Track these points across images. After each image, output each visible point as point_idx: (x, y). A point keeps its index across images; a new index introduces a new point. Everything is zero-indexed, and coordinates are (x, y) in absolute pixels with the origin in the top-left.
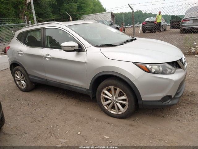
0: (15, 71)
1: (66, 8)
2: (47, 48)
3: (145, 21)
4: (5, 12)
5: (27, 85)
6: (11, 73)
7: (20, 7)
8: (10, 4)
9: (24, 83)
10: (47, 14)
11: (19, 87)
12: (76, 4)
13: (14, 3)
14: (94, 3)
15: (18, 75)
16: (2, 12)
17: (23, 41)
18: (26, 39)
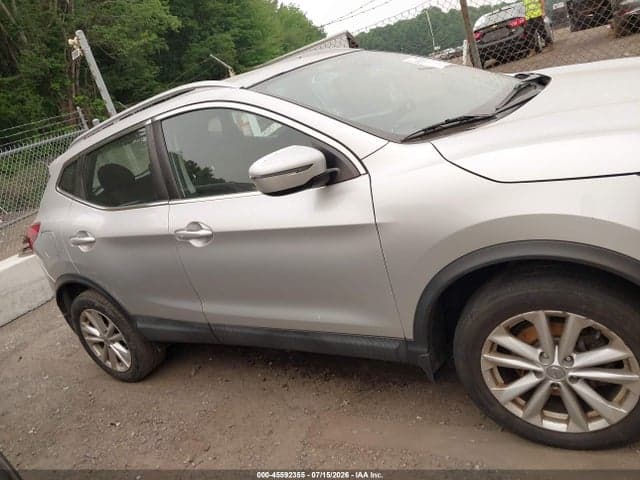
0: (79, 313)
1: (201, 54)
2: (183, 198)
3: (475, 29)
4: (13, 112)
5: (135, 357)
6: (64, 320)
7: (56, 86)
8: (25, 84)
9: (120, 352)
10: (144, 88)
11: (105, 368)
12: (227, 36)
13: (35, 78)
14: (281, 19)
15: (91, 325)
16: (5, 115)
17: (83, 192)
18: (92, 183)
